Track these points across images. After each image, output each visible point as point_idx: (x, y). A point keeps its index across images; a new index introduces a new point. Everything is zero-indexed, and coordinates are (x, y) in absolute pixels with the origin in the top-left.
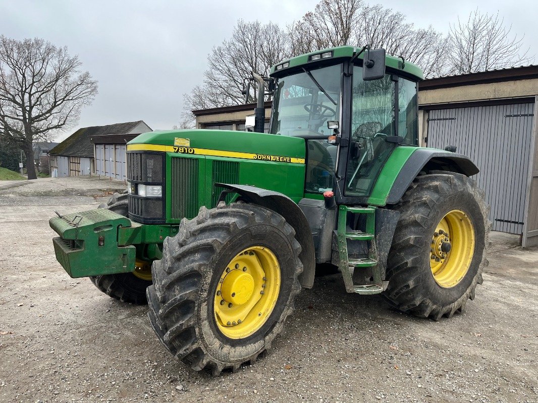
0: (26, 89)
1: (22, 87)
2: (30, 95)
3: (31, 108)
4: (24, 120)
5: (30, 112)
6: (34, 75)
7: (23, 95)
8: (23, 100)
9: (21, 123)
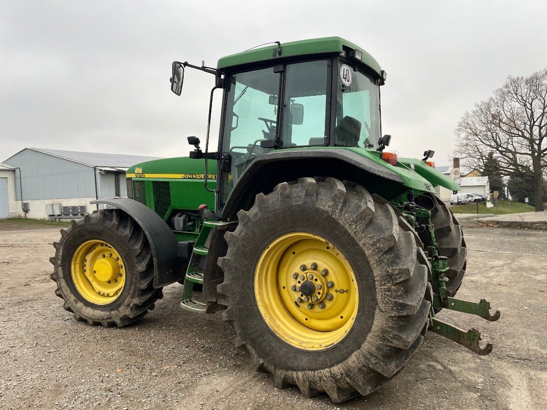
0: (534, 122)
1: (531, 122)
2: (540, 128)
3: (541, 139)
4: (532, 155)
5: (539, 145)
6: (544, 106)
7: (531, 129)
8: (531, 134)
9: (529, 157)
